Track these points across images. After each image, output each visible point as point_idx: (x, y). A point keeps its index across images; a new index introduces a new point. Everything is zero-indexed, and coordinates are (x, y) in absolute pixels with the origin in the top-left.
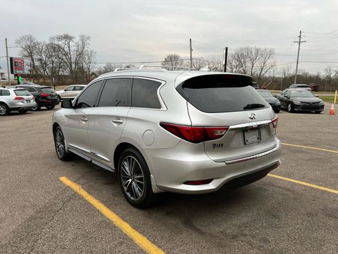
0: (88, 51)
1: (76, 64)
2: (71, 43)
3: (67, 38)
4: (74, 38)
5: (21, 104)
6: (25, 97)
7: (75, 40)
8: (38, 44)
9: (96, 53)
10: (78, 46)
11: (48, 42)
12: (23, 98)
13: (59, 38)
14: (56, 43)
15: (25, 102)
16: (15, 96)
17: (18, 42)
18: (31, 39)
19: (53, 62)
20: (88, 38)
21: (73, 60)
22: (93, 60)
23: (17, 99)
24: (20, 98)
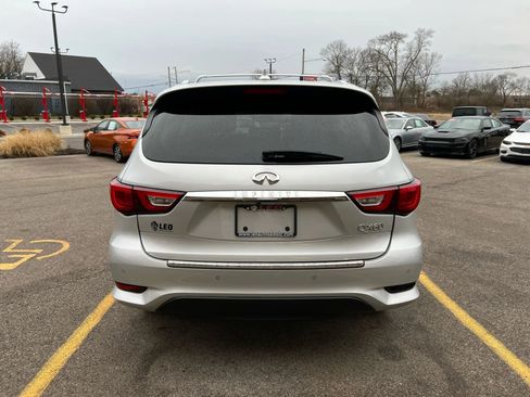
0: (427, 55)
1: (404, 77)
2: (401, 46)
3: (396, 37)
4: (405, 36)
7: (406, 40)
8: (350, 52)
9: (440, 57)
10: (410, 49)
11: (364, 47)
13: (383, 40)
14: (377, 47)
17: (324, 52)
18: (340, 45)
19: (368, 78)
20: (429, 33)
21: (399, 72)
22: (434, 69)
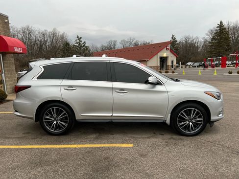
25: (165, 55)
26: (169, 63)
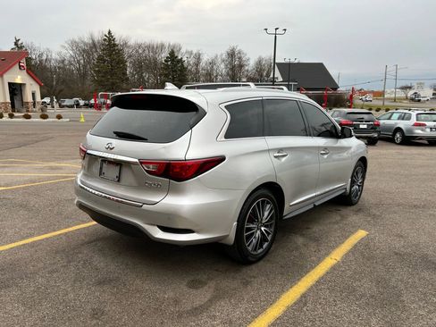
5: (419, 131)
6: (427, 123)
12: (424, 125)
15: (428, 130)
16: (415, 121)
23: (416, 125)
24: (420, 125)
25: (18, 80)
26: (28, 98)
